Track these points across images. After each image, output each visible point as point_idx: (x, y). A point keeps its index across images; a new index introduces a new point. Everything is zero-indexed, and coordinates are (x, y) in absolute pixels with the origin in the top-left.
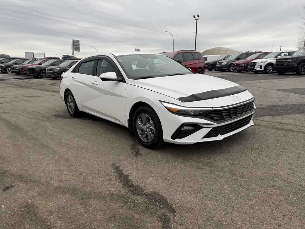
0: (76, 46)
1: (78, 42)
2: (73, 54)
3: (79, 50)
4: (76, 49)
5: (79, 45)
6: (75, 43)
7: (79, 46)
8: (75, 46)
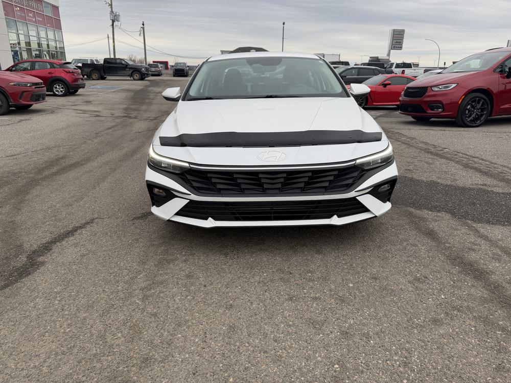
0: (397, 40)
1: (402, 33)
2: (389, 55)
3: (401, 47)
4: (396, 46)
5: (403, 37)
6: (396, 36)
7: (402, 40)
8: (395, 41)
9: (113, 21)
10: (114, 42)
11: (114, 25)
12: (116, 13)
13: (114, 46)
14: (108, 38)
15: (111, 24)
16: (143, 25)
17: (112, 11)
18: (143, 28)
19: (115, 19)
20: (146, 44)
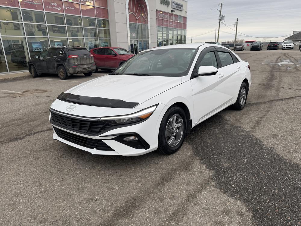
9: (220, 20)
10: (219, 32)
11: (221, 22)
12: (223, 15)
13: (218, 35)
14: (216, 30)
15: (219, 22)
16: (237, 20)
17: (221, 15)
18: (237, 22)
19: (221, 18)
20: (237, 31)
